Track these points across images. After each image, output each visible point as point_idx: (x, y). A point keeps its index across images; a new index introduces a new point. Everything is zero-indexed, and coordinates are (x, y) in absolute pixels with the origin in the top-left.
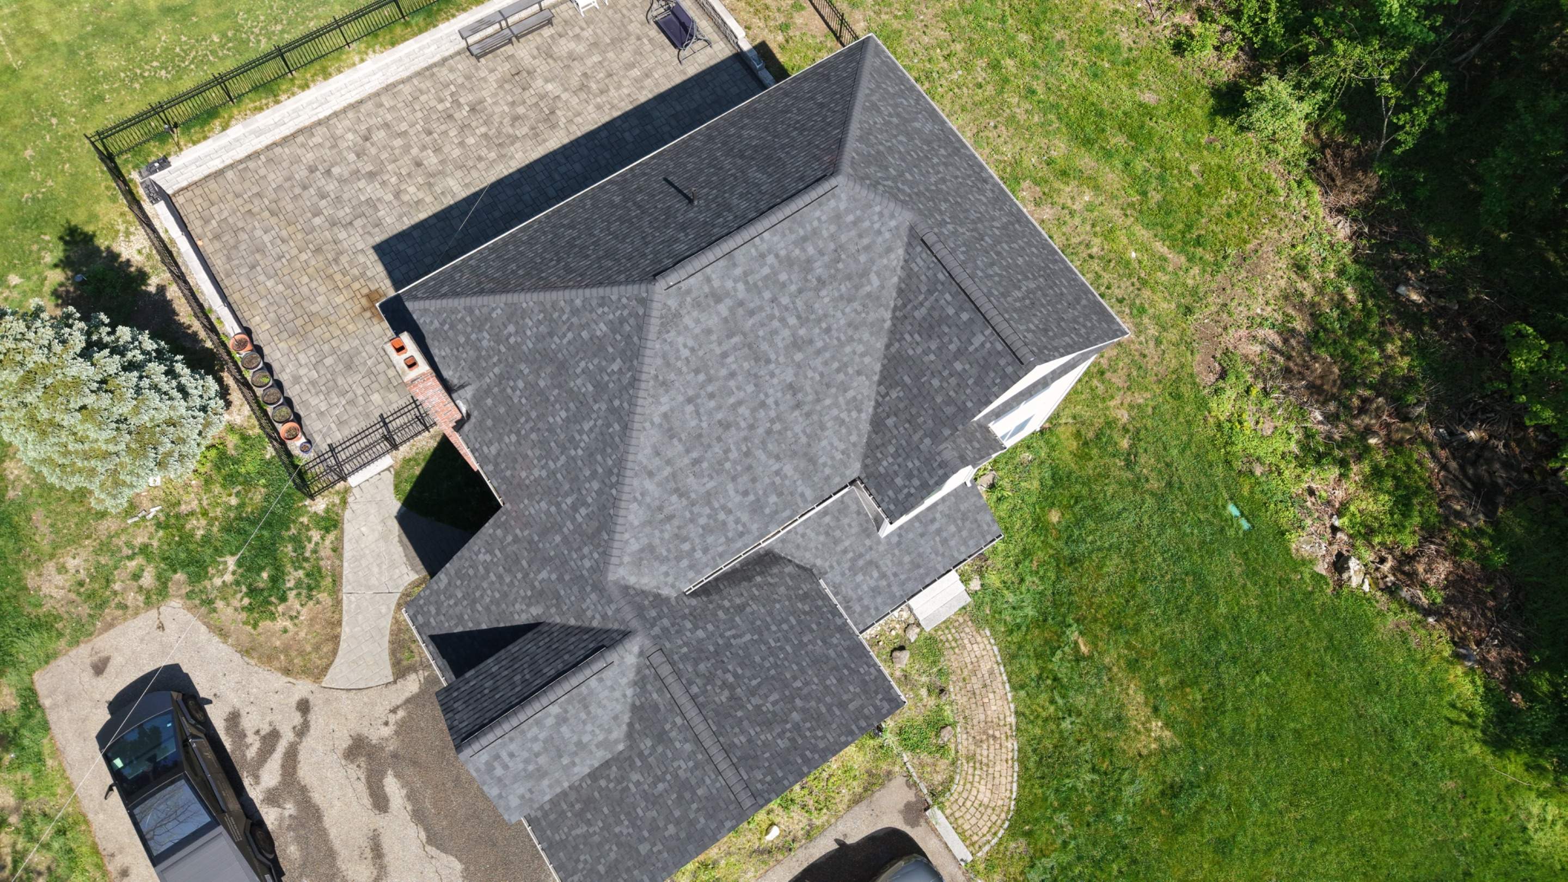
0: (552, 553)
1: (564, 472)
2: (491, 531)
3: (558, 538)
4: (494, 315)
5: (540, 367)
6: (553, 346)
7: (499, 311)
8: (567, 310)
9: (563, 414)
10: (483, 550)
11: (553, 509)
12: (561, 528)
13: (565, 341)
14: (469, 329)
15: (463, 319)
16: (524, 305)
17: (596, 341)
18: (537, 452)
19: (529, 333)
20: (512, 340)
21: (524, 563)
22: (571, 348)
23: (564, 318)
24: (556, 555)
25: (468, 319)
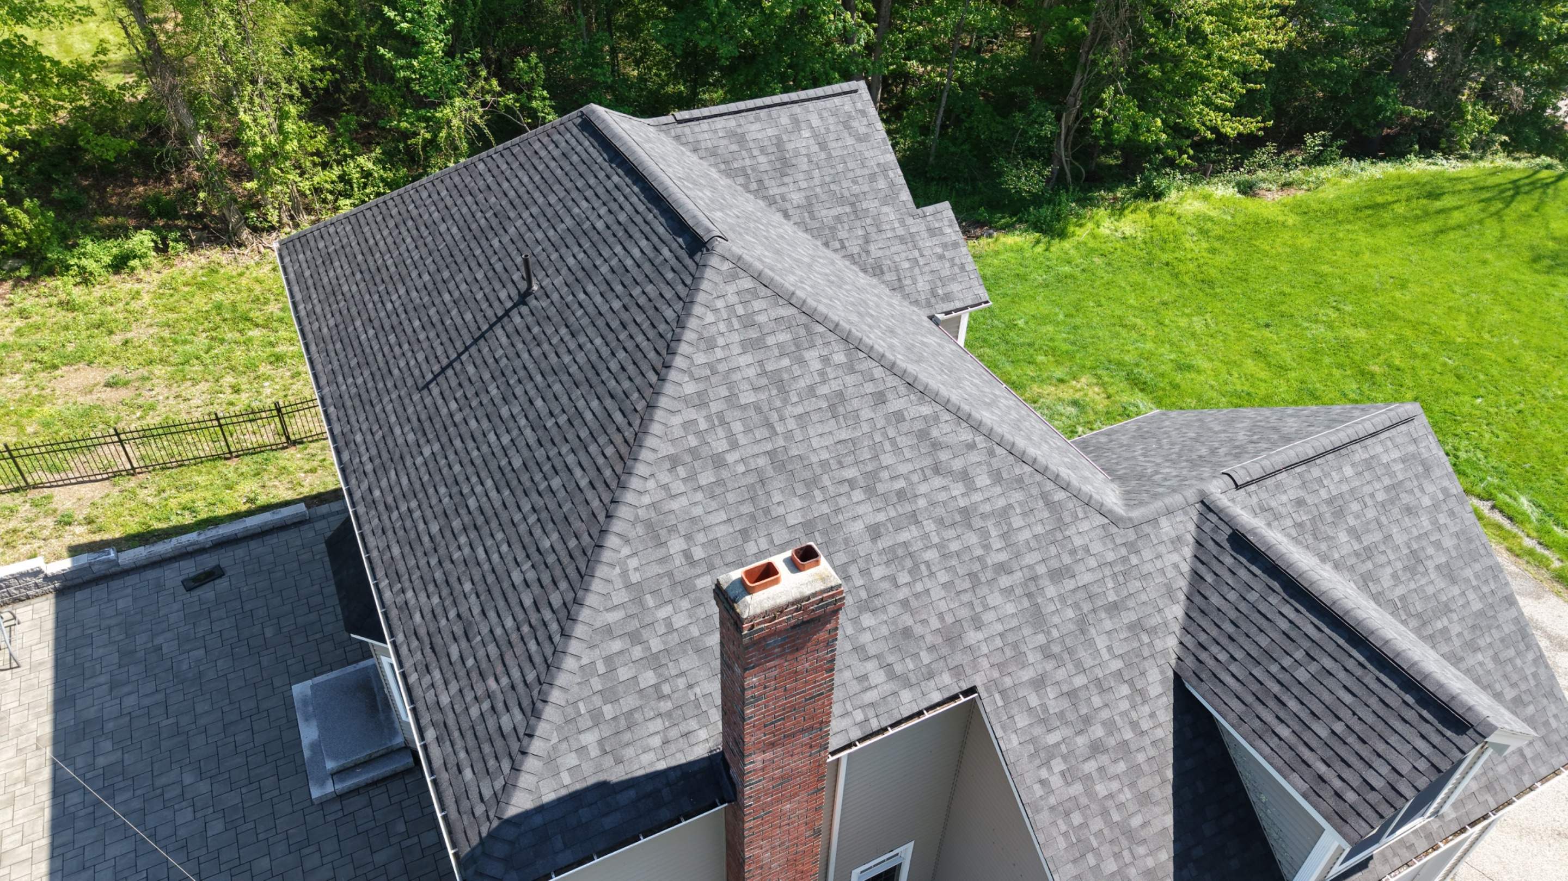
0: (1070, 613)
1: (951, 533)
2: (1015, 740)
3: (1051, 591)
4: (635, 577)
5: (767, 511)
6: (741, 468)
7: (633, 563)
8: (691, 414)
9: (858, 495)
10: (1044, 773)
11: (1005, 581)
12: (1034, 578)
13: (742, 440)
14: (637, 652)
15: (608, 659)
16: (646, 500)
17: (764, 381)
18: (904, 578)
19: (697, 511)
20: (698, 553)
21: (1080, 681)
22: (761, 433)
23: (703, 425)
24: (1076, 606)
25: (617, 646)
